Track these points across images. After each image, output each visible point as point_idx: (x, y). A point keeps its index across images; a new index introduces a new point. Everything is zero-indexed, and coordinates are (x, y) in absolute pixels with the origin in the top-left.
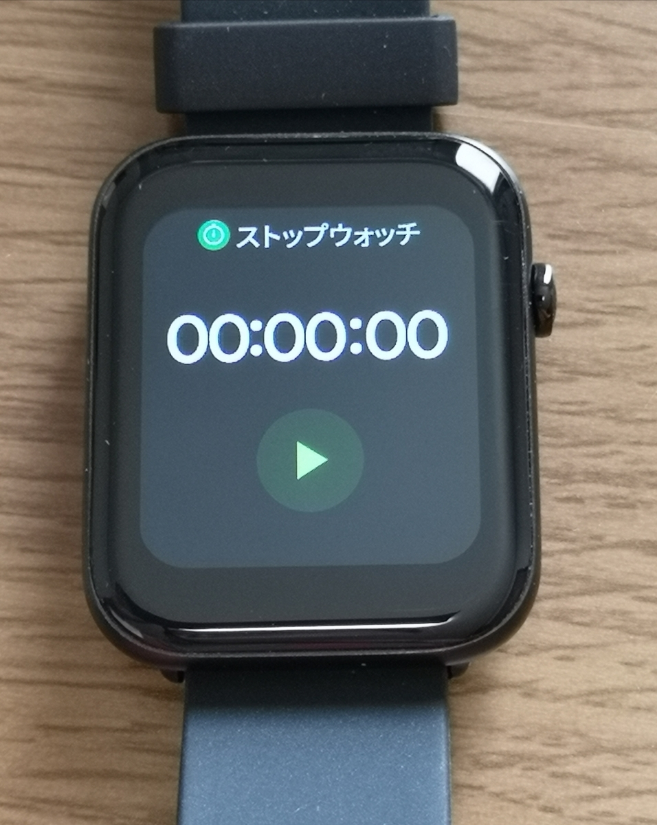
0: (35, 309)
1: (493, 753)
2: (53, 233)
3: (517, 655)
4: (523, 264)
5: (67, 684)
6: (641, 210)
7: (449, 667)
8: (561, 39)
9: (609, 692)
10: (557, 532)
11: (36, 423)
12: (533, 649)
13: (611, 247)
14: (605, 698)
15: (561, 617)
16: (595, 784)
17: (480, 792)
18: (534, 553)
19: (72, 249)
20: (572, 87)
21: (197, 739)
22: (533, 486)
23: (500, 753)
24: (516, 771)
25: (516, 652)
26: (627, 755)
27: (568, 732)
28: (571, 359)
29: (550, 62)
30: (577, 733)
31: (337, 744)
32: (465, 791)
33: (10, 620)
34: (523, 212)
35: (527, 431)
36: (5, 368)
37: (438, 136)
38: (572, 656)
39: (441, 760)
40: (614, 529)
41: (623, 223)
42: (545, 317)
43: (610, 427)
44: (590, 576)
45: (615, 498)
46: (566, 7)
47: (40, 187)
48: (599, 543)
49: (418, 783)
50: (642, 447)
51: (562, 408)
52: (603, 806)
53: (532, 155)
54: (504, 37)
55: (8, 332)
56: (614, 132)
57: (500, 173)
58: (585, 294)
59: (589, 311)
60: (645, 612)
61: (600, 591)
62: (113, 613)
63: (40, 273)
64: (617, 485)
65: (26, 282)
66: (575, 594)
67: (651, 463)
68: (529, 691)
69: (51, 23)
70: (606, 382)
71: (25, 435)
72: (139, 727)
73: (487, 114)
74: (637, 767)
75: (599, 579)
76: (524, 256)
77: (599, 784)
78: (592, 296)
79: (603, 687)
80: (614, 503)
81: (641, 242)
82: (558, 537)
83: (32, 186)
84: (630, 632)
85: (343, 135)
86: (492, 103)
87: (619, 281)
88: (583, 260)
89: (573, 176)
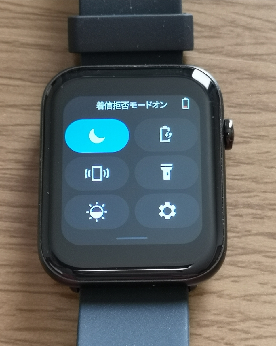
0: (16, 137)
1: (205, 321)
2: (23, 105)
3: (215, 280)
4: (220, 120)
5: (29, 292)
6: (266, 96)
7: (189, 287)
8: (233, 25)
9: (253, 295)
10: (232, 229)
11: (16, 184)
12: (222, 277)
13: (254, 111)
14: (252, 297)
15: (233, 264)
16: (247, 333)
17: (200, 337)
18: (224, 239)
19: (31, 112)
20: (238, 44)
21: (85, 316)
22: (224, 212)
23: (208, 321)
24: (215, 328)
25: (215, 279)
26: (261, 322)
27: (236, 312)
28: (237, 157)
29: (229, 34)
30: (240, 312)
31: (142, 318)
32: (194, 336)
33: (5, 265)
34: (220, 98)
35: (222, 189)
36: (3, 161)
37: (185, 66)
38: (238, 280)
39: (185, 325)
40: (255, 227)
41: (259, 101)
42: (229, 141)
43: (253, 185)
44: (245, 247)
45: (256, 214)
46: (235, 12)
47: (18, 86)
48: (249, 233)
49: (176, 335)
50: (267, 194)
51: (233, 177)
52: (251, 342)
53: (221, 73)
54: (210, 24)
55: (5, 146)
56: (255, 63)
57: (211, 82)
58: (243, 130)
59: (245, 137)
60: (268, 262)
61: (249, 253)
62: (50, 264)
63: (18, 122)
64: (256, 209)
65: (12, 126)
66: (239, 255)
67: (270, 200)
68: (220, 295)
69: (22, 19)
70: (252, 166)
71: (11, 189)
72: (59, 310)
73: (202, 56)
74: (265, 326)
75: (249, 248)
76: (221, 116)
77: (249, 333)
78: (246, 131)
79: (251, 293)
80: (255, 217)
81: (266, 108)
82: (232, 231)
83: (15, 86)
84: (262, 270)
85: (146, 66)
86: (204, 51)
87: (257, 125)
88: (243, 116)
89: (238, 81)
